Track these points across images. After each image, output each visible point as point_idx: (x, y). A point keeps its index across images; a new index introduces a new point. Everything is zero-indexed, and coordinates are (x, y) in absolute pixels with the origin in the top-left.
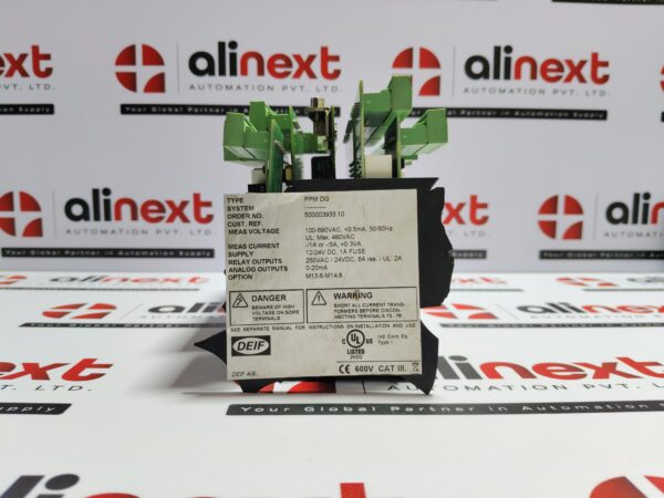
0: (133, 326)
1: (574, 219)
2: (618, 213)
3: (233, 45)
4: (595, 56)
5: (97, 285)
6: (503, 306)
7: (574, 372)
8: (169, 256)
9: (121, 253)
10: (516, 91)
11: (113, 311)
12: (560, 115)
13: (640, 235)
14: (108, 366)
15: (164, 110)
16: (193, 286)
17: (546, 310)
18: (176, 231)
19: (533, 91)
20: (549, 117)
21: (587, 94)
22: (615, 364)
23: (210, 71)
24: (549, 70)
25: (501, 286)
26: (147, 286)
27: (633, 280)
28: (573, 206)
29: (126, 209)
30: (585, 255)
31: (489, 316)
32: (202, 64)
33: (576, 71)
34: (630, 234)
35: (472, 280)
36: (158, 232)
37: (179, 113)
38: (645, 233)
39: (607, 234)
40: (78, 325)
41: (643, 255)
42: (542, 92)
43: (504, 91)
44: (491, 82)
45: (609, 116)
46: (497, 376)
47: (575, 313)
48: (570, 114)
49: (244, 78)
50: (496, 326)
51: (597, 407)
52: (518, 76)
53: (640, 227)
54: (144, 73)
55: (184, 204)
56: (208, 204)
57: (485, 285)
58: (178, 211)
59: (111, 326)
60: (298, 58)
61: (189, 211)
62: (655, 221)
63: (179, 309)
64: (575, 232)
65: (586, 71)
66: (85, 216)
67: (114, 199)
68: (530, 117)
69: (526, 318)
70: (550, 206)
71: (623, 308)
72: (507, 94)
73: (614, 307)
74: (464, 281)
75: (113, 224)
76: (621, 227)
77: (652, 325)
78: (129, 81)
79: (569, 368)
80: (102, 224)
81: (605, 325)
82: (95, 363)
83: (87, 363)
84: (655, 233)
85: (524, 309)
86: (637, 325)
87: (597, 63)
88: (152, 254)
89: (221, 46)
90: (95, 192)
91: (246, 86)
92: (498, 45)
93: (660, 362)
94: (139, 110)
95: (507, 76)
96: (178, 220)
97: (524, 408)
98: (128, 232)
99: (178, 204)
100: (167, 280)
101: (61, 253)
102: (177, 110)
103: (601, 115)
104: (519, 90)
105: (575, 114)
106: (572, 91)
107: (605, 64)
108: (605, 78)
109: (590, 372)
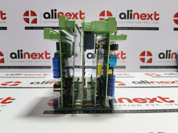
0: (24, 88)
1: (150, 57)
2: (162, 56)
3: (55, 10)
4: (155, 12)
5: (18, 76)
6: (128, 82)
7: (144, 101)
8: (38, 68)
9: (25, 67)
10: (133, 22)
11: (20, 83)
13: (168, 62)
14: (14, 99)
15: (37, 28)
16: (44, 76)
17: (140, 83)
18: (40, 61)
19: (138, 22)
20: (143, 30)
21: (153, 23)
22: (156, 98)
23: (49, 17)
24: (143, 17)
25: (129, 76)
26: (32, 76)
27: (166, 74)
28: (149, 54)
29: (27, 55)
30: (153, 67)
31: (124, 84)
32: (47, 16)
33: (150, 17)
34: (165, 62)
35: (121, 74)
36: (36, 61)
37: (41, 29)
38: (169, 61)
39: (159, 62)
40: (9, 88)
41: (169, 67)
42: (141, 22)
43: (130, 22)
44: (126, 20)
45: (159, 29)
46: (122, 102)
47: (148, 84)
48: (148, 29)
50: (125, 87)
51: (149, 111)
52: (134, 18)
54: (31, 18)
55: (42, 54)
56: (49, 54)
57: (125, 76)
58: (41, 56)
59: (18, 88)
60: (73, 14)
61: (44, 56)
62: (172, 58)
63: (38, 83)
64: (150, 61)
65: (153, 17)
66: (16, 57)
67: (23, 53)
68: (137, 29)
69: (134, 85)
70: (143, 54)
71: (162, 82)
72: (131, 23)
73: (159, 82)
74: (119, 75)
75: (23, 59)
76: (163, 59)
77: (169, 87)
78: (27, 20)
79: (143, 100)
80: (20, 59)
81: (156, 87)
82: (11, 98)
83: (9, 98)
84: (172, 61)
85: (134, 82)
86: (165, 87)
87: (156, 14)
88: (34, 67)
89: (52, 11)
90: (18, 51)
92: (128, 10)
93: (169, 98)
94: (30, 28)
95: (131, 18)
96: (41, 58)
97: (128, 112)
98: (27, 62)
99: (41, 54)
100: (37, 75)
101: (9, 67)
102: (40, 28)
103: (157, 29)
104: (134, 22)
105: (150, 29)
106: (149, 22)
107: (158, 15)
108: (158, 19)
109: (149, 101)
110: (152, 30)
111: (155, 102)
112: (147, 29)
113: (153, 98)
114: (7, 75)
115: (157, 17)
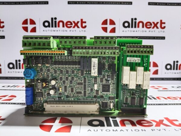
1: (156, 69)
2: (169, 67)
4: (161, 21)
5: (15, 88)
7: (149, 124)
11: (15, 98)
12: (151, 38)
14: (4, 119)
19: (143, 31)
20: (148, 39)
21: (159, 32)
22: (163, 120)
23: (49, 26)
27: (173, 87)
28: (155, 65)
30: (159, 79)
33: (156, 25)
34: (172, 73)
39: (165, 73)
41: (176, 79)
42: (146, 31)
44: (130, 29)
45: (166, 38)
49: (59, 28)
52: (138, 27)
53: (175, 71)
54: (30, 27)
59: (12, 104)
60: (74, 22)
62: (180, 69)
64: (156, 72)
65: (159, 25)
66: (13, 68)
68: (142, 39)
71: (169, 98)
72: (135, 32)
75: (21, 70)
76: (170, 71)
78: (26, 29)
79: (148, 122)
80: (18, 70)
82: (1, 118)
84: (180, 73)
87: (162, 23)
89: (52, 19)
90: (16, 61)
91: (59, 30)
92: (132, 18)
95: (135, 27)
103: (163, 38)
104: (139, 31)
105: (155, 38)
106: (154, 31)
107: (164, 23)
108: (164, 27)
109: (154, 124)
110: (158, 39)
111: (161, 125)
112: (153, 38)
113: (160, 120)
114: (4, 87)
115: (163, 25)
